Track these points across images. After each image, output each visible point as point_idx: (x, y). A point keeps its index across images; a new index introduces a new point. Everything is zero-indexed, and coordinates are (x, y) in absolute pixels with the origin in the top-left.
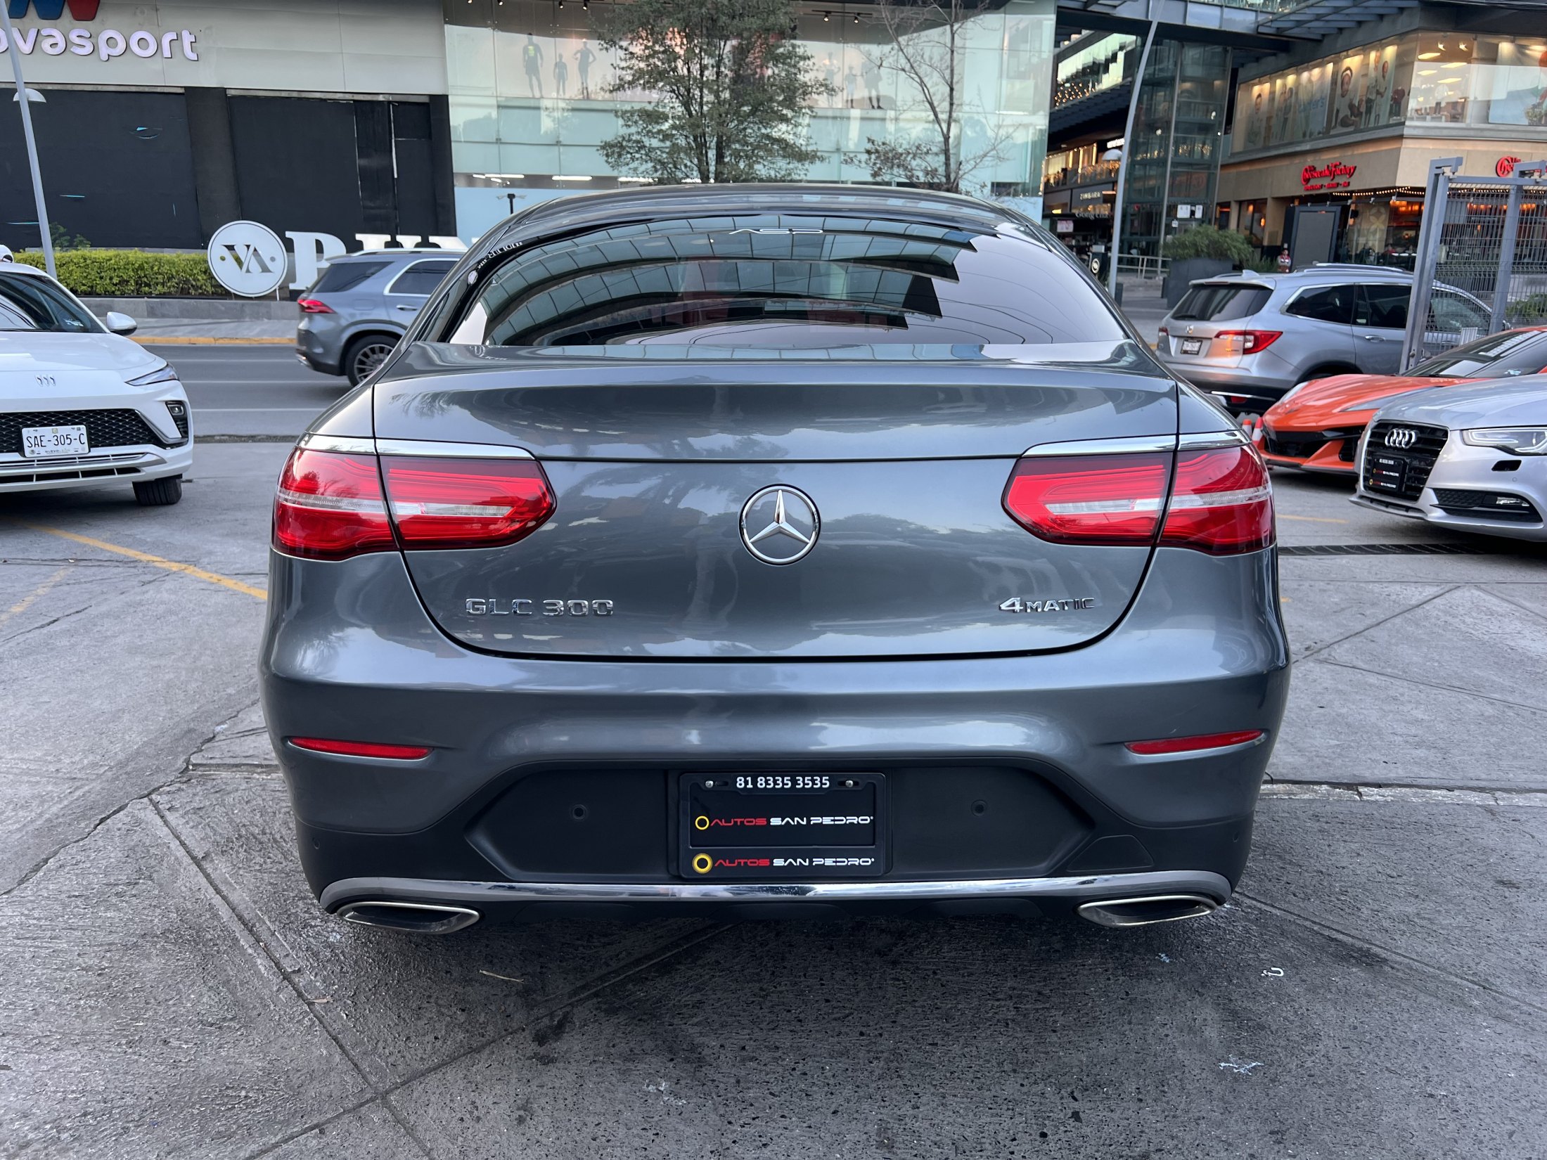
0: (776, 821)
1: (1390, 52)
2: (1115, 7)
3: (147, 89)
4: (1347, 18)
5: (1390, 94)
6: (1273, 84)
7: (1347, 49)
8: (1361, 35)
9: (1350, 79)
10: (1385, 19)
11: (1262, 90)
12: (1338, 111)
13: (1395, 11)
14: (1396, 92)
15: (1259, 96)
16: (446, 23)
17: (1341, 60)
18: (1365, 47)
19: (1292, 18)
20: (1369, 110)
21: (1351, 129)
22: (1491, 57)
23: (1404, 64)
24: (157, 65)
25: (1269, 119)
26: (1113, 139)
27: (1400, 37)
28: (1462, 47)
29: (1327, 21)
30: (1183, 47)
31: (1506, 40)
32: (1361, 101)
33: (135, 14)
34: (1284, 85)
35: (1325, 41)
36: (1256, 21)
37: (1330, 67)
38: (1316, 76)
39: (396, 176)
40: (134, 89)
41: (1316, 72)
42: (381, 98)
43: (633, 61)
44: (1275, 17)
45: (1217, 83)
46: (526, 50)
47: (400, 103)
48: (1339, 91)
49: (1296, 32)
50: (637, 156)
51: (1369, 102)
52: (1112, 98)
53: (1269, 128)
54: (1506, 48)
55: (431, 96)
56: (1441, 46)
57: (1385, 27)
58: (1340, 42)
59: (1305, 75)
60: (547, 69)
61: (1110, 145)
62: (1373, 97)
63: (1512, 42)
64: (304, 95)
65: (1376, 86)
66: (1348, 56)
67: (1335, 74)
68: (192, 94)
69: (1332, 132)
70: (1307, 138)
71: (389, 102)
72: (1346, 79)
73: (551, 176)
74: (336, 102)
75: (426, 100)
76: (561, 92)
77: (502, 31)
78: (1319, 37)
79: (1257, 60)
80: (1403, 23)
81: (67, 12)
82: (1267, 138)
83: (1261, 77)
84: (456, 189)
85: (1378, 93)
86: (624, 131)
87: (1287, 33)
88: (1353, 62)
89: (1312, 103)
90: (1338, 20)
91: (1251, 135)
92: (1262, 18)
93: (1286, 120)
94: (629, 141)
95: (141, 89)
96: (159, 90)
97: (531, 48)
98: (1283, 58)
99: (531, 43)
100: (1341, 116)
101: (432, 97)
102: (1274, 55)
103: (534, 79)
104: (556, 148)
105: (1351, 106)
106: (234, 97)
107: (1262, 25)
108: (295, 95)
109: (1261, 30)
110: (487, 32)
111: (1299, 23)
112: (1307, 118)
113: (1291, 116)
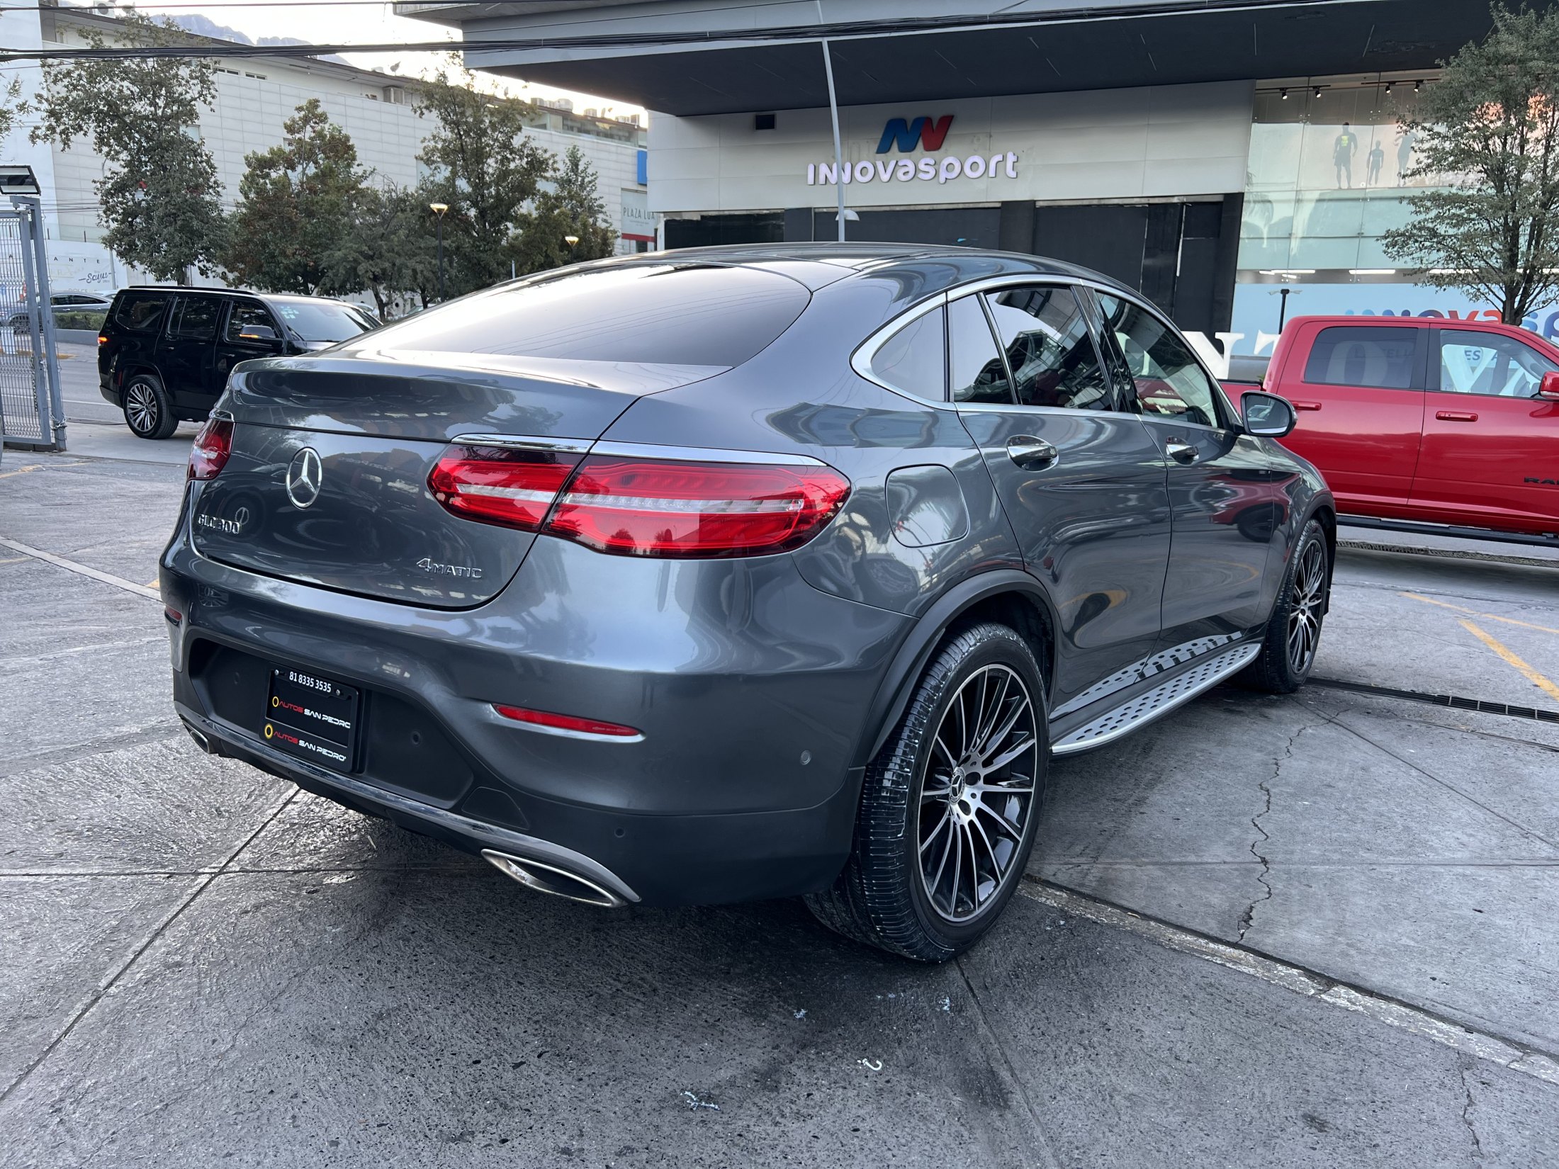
0: (307, 712)
3: (971, 206)
16: (1254, 121)
24: (982, 185)
33: (972, 142)
39: (1178, 274)
40: (961, 206)
42: (1175, 200)
43: (1436, 141)
46: (1339, 140)
47: (1195, 204)
50: (1427, 244)
55: (1226, 195)
60: (1360, 158)
64: (1103, 202)
68: (1008, 207)
71: (1183, 204)
73: (1347, 271)
74: (1132, 206)
75: (1220, 199)
76: (1373, 182)
77: (1314, 123)
81: (920, 145)
84: (1236, 285)
86: (1417, 219)
94: (1420, 229)
95: (967, 206)
96: (981, 206)
97: (1345, 138)
99: (1346, 133)
101: (1228, 196)
103: (1343, 168)
104: (1357, 240)
106: (1042, 208)
108: (1095, 202)
110: (1298, 127)
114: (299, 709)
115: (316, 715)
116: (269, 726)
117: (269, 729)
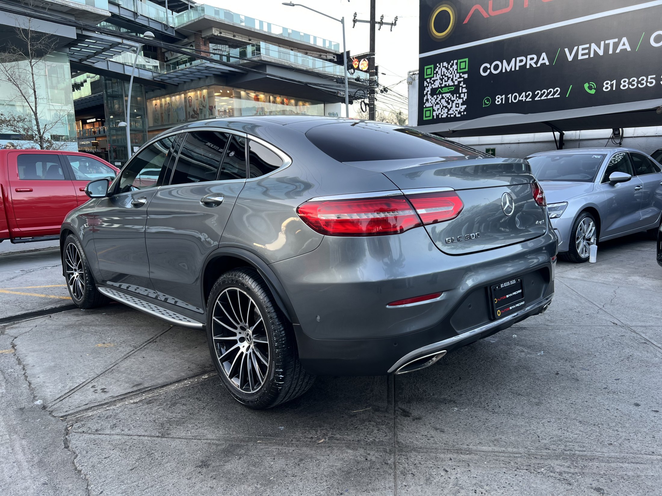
0: (507, 296)
1: (205, 92)
2: (94, 63)
4: (188, 78)
5: (208, 107)
6: (161, 100)
7: (189, 89)
8: (193, 85)
9: (191, 100)
10: (201, 80)
11: (156, 102)
12: (189, 112)
13: (204, 77)
14: (210, 106)
15: (156, 105)
17: (187, 93)
18: (195, 89)
19: (168, 76)
20: (201, 112)
21: (196, 119)
22: (239, 97)
23: (210, 96)
25: (162, 114)
26: (90, 119)
27: (208, 87)
28: (228, 92)
29: (180, 78)
30: (124, 83)
31: (243, 91)
32: (197, 109)
34: (166, 101)
35: (180, 86)
36: (153, 76)
37: (183, 95)
38: (177, 99)
41: (178, 97)
44: (160, 75)
45: (139, 98)
48: (188, 104)
49: (168, 81)
51: (200, 109)
52: (89, 101)
53: (162, 117)
54: (243, 93)
56: (221, 91)
57: (201, 83)
58: (185, 87)
59: (173, 98)
61: (88, 121)
62: (202, 108)
63: (245, 91)
65: (202, 104)
66: (189, 92)
67: (185, 98)
69: (189, 120)
70: (179, 122)
72: (190, 101)
78: (177, 84)
79: (153, 91)
80: (208, 81)
82: (162, 121)
83: (156, 97)
85: (203, 106)
87: (166, 81)
88: (191, 94)
89: (178, 109)
90: (184, 78)
91: (155, 120)
92: (155, 75)
93: (169, 115)
98: (163, 91)
100: (191, 114)
102: (160, 89)
105: (194, 111)
107: (155, 77)
109: (155, 79)
111: (170, 78)
112: (177, 114)
113: (170, 113)
114: (505, 297)
115: (511, 295)
116: (499, 311)
117: (499, 312)
